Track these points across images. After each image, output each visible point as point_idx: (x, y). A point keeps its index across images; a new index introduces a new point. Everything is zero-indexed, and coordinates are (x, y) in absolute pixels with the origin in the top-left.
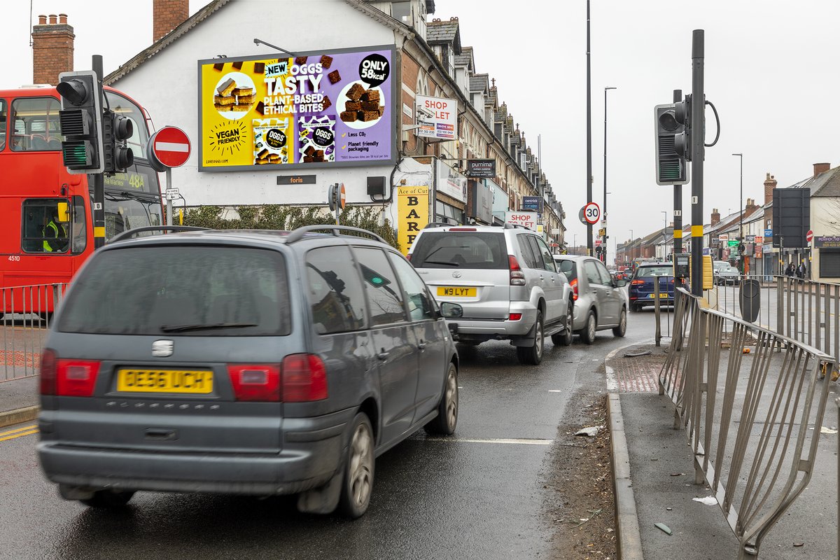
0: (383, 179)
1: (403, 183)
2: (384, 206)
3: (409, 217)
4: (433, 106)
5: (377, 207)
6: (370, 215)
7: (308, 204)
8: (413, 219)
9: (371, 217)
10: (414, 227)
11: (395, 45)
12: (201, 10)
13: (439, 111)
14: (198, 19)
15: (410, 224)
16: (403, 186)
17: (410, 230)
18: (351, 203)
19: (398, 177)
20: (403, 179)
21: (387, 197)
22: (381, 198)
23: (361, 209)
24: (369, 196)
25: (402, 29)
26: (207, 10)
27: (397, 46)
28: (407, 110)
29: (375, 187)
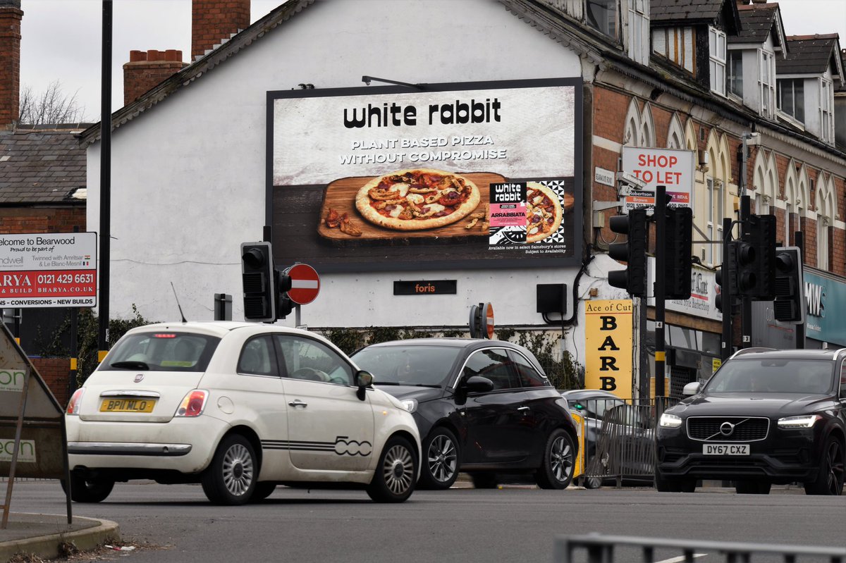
0: (562, 288)
1: (594, 294)
2: (563, 330)
3: (602, 348)
4: (652, 163)
5: (551, 333)
6: (541, 345)
7: (445, 327)
8: (608, 352)
9: (543, 348)
10: (611, 365)
11: (582, 77)
12: (273, 12)
13: (663, 171)
14: (268, 25)
15: (604, 359)
16: (593, 299)
17: (604, 368)
18: (512, 326)
19: (585, 285)
20: (594, 287)
21: (569, 316)
22: (558, 318)
23: (527, 335)
24: (540, 314)
25: (592, 54)
26: (284, 12)
27: (585, 79)
28: (603, 175)
29: (551, 300)
